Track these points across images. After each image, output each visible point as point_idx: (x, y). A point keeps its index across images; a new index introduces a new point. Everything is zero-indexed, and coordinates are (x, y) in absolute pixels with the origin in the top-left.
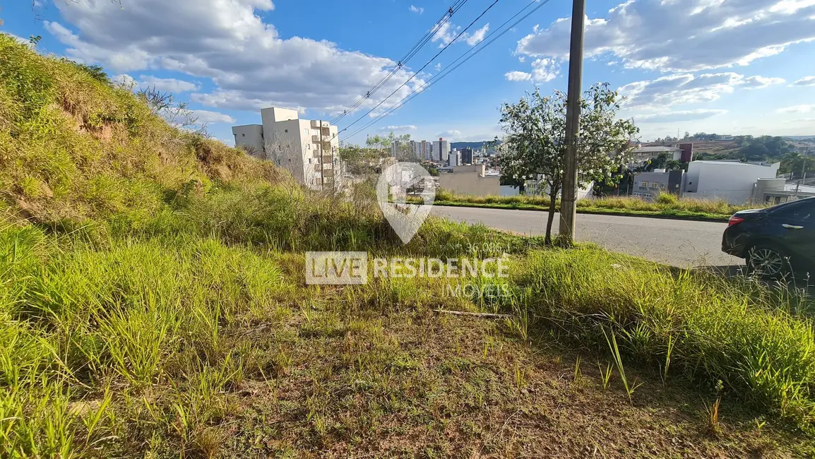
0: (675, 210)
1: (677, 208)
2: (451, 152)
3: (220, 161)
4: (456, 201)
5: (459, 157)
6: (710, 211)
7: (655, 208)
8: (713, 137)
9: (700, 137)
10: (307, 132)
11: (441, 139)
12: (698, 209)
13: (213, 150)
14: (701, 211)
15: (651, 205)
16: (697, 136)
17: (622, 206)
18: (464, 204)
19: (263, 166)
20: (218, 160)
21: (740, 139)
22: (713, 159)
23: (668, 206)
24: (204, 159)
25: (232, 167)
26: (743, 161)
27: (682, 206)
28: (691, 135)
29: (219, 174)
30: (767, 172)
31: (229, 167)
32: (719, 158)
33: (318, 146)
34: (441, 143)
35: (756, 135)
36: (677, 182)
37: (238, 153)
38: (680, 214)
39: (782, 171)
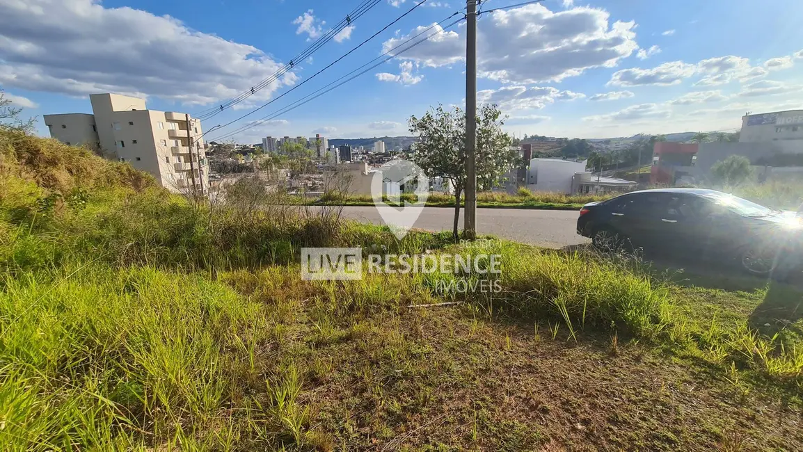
0: (533, 202)
1: (533, 200)
2: (329, 149)
3: (56, 164)
4: (349, 200)
5: (338, 154)
6: (555, 201)
7: (518, 200)
8: (543, 138)
9: (535, 138)
10: (160, 127)
11: (318, 135)
12: (548, 201)
13: (44, 150)
14: (550, 201)
15: (515, 198)
16: (532, 137)
17: (494, 200)
18: (357, 203)
19: (118, 168)
20: (53, 162)
21: (560, 141)
22: (546, 157)
23: (527, 198)
24: (30, 162)
25: (74, 171)
26: (564, 159)
27: (536, 198)
28: (529, 137)
29: (55, 180)
30: (578, 167)
31: (70, 171)
32: (549, 157)
33: (176, 142)
34: (317, 139)
35: (570, 138)
36: (524, 177)
37: (82, 154)
38: (536, 205)
39: (588, 166)
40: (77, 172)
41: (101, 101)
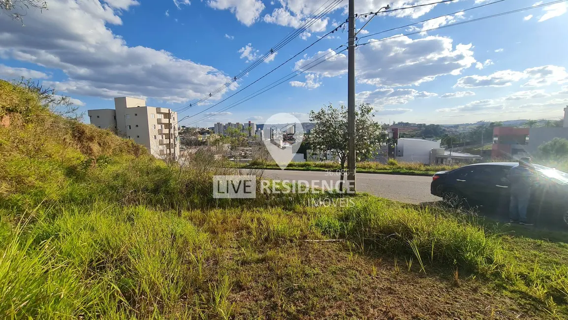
0: (399, 169)
1: (399, 168)
2: (257, 131)
3: (93, 140)
4: (268, 165)
5: (262, 134)
6: (416, 169)
7: (388, 168)
8: (407, 124)
9: (400, 124)
10: (152, 116)
11: (250, 122)
12: (410, 169)
13: (87, 131)
14: (412, 169)
15: (385, 166)
16: (399, 123)
17: (370, 168)
18: (274, 168)
19: (126, 143)
20: (91, 139)
21: (420, 126)
22: (409, 137)
23: (394, 167)
24: (80, 140)
25: (102, 144)
26: (423, 138)
27: (402, 167)
28: (396, 123)
29: (91, 150)
30: (434, 145)
31: (100, 144)
32: (412, 137)
33: (162, 126)
34: (250, 125)
35: (428, 124)
36: (393, 152)
37: (108, 134)
38: (402, 172)
39: (442, 144)
40: (103, 145)
41: (121, 101)
